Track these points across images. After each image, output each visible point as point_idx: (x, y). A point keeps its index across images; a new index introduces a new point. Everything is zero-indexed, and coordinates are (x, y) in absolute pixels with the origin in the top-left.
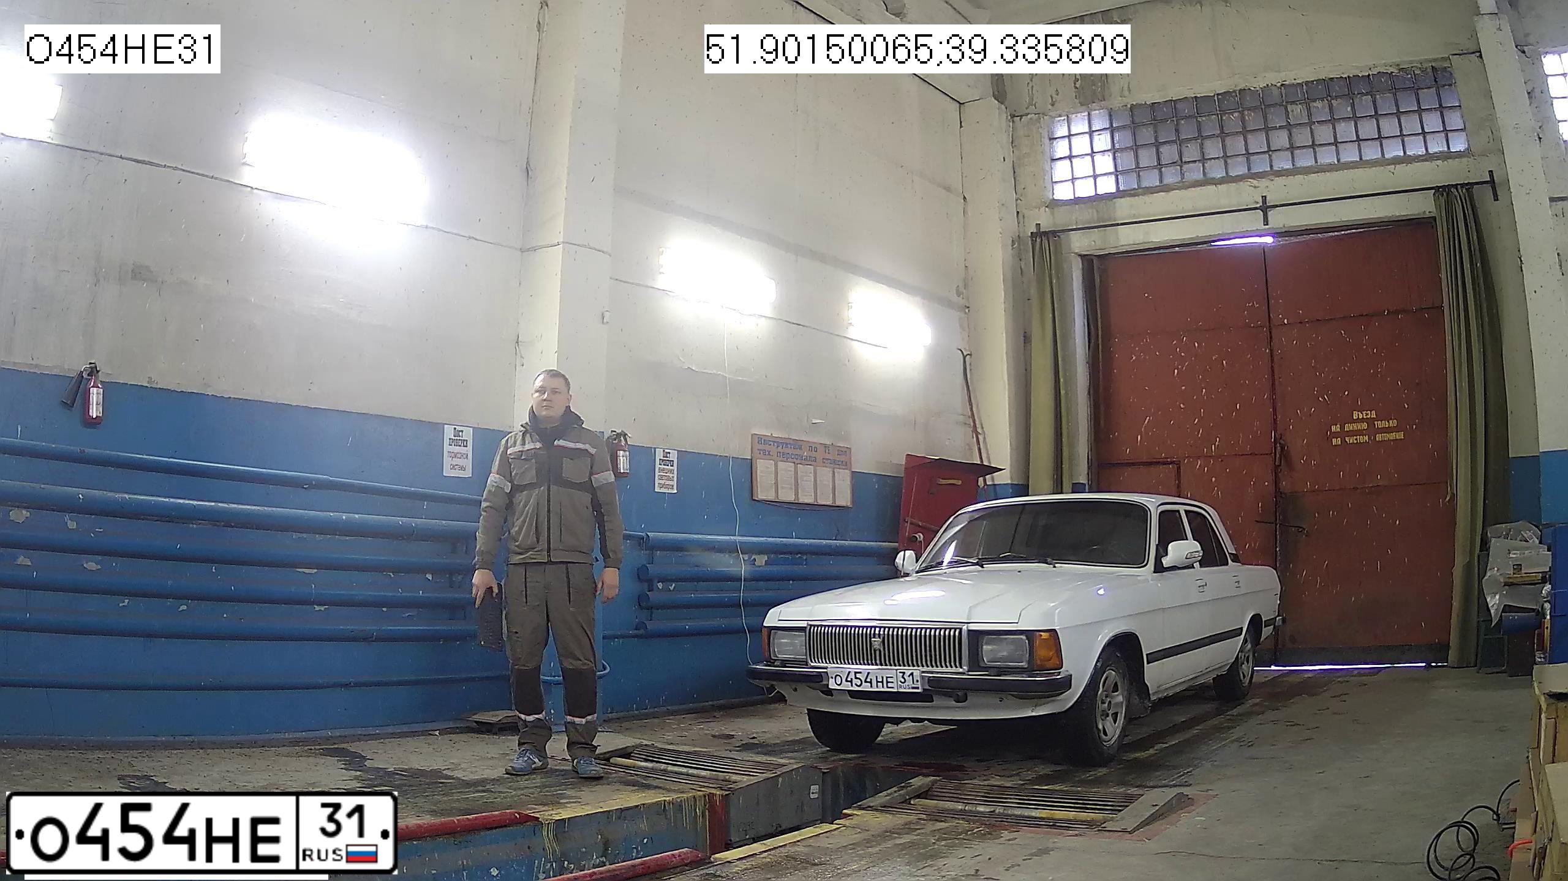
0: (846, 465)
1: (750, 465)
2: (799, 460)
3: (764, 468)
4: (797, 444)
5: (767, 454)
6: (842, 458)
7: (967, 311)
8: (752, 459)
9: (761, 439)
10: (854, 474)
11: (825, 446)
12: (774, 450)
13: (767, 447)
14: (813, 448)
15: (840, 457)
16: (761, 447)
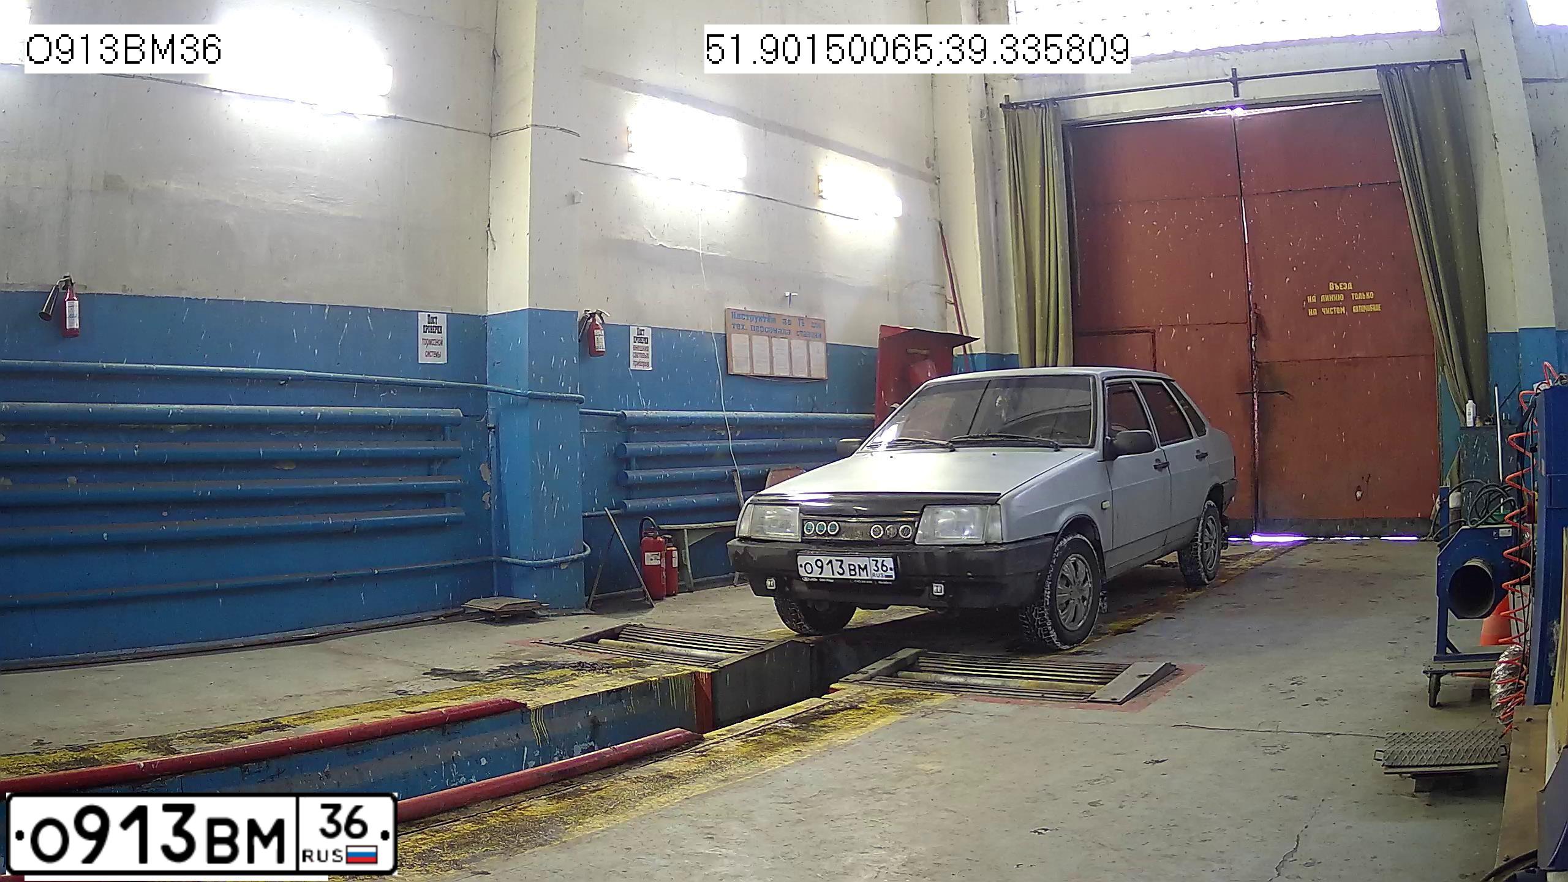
0: (820, 336)
1: (724, 340)
2: (772, 334)
3: (738, 343)
4: (770, 317)
5: (740, 329)
6: (817, 330)
7: (937, 181)
8: (726, 334)
9: (735, 313)
10: (830, 347)
11: (800, 319)
12: (748, 324)
13: (740, 322)
14: (787, 321)
15: (811, 328)
16: (736, 321)
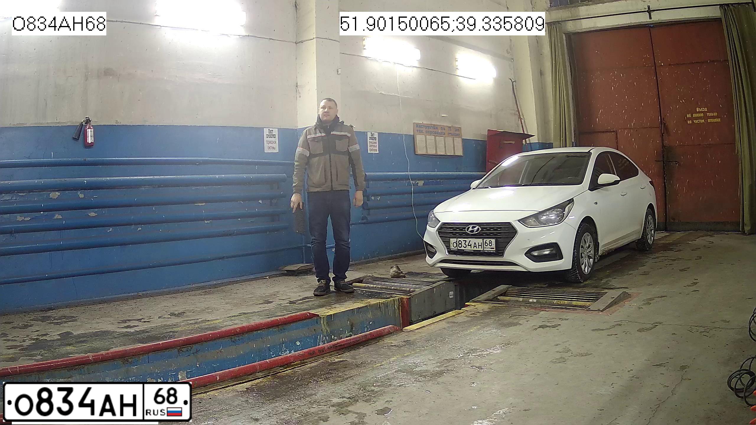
0: (459, 135)
1: (413, 138)
2: (436, 134)
3: (420, 138)
4: (435, 127)
5: (420, 132)
6: (457, 133)
7: (512, 60)
8: (414, 135)
9: (417, 125)
10: (464, 140)
11: (450, 127)
12: (424, 130)
13: (421, 129)
14: (443, 128)
15: (455, 132)
16: (418, 129)
